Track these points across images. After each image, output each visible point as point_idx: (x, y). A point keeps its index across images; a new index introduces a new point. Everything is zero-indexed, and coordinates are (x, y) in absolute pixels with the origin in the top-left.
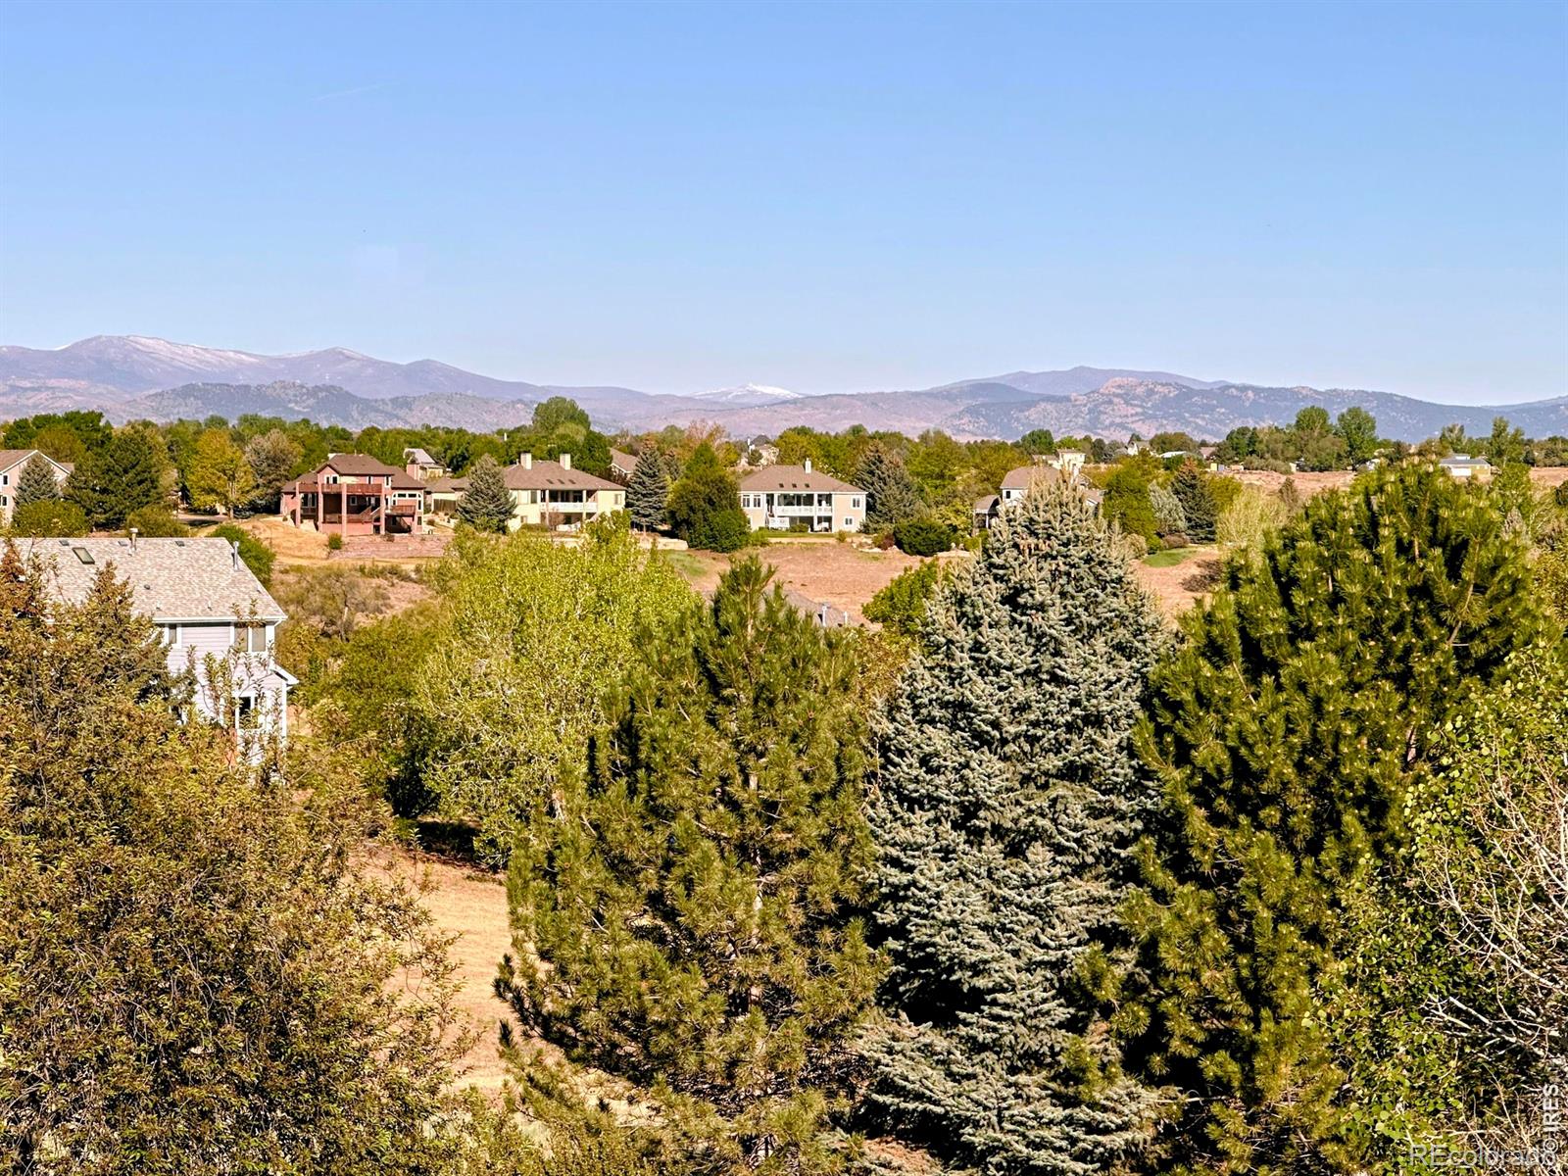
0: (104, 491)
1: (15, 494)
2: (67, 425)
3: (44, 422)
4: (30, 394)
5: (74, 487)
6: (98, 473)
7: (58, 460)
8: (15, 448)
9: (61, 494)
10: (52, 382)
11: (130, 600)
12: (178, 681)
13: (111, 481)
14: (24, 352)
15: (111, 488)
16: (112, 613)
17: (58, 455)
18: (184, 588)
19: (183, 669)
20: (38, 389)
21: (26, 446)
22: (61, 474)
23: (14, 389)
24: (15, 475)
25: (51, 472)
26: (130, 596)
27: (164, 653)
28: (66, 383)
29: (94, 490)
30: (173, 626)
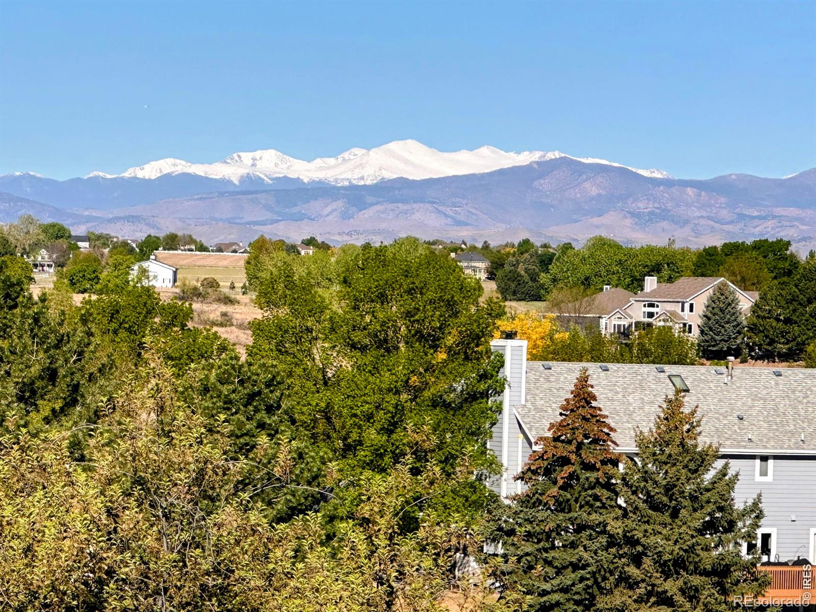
0: (788, 321)
1: (700, 321)
2: (754, 254)
3: (733, 249)
4: (756, 222)
5: (758, 317)
6: (783, 303)
7: (745, 289)
8: (703, 275)
9: (745, 323)
10: (780, 211)
11: (698, 429)
12: (743, 514)
13: (794, 311)
14: (752, 180)
15: (794, 318)
16: (678, 442)
17: (745, 284)
18: (778, 419)
19: (750, 502)
20: (765, 218)
21: (714, 274)
22: (745, 302)
23: (741, 217)
24: (701, 302)
25: (735, 301)
26: (698, 426)
27: (731, 485)
28: (793, 212)
29: (778, 320)
30: (764, 458)
